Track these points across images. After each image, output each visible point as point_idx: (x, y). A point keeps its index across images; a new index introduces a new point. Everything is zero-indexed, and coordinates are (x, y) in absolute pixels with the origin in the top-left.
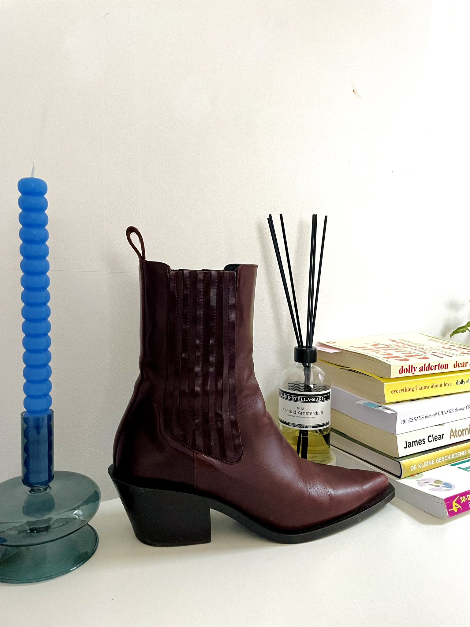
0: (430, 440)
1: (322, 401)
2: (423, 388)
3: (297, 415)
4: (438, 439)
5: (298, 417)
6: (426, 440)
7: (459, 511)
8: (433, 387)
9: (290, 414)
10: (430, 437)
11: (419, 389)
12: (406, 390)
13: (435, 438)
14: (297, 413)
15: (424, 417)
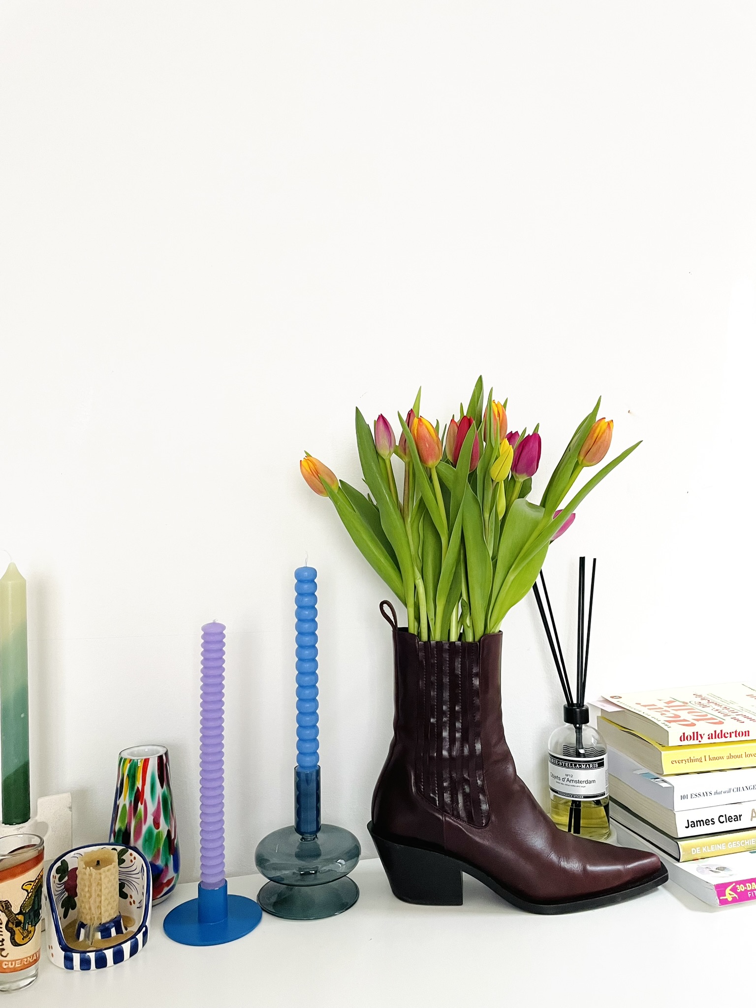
0: (722, 821)
1: (593, 768)
2: (715, 759)
3: (565, 782)
4: (733, 820)
5: (567, 785)
6: (716, 820)
7: (734, 901)
8: (728, 758)
9: (559, 781)
10: (721, 817)
11: (710, 759)
12: (691, 760)
13: (730, 819)
14: (566, 780)
15: (713, 793)
